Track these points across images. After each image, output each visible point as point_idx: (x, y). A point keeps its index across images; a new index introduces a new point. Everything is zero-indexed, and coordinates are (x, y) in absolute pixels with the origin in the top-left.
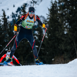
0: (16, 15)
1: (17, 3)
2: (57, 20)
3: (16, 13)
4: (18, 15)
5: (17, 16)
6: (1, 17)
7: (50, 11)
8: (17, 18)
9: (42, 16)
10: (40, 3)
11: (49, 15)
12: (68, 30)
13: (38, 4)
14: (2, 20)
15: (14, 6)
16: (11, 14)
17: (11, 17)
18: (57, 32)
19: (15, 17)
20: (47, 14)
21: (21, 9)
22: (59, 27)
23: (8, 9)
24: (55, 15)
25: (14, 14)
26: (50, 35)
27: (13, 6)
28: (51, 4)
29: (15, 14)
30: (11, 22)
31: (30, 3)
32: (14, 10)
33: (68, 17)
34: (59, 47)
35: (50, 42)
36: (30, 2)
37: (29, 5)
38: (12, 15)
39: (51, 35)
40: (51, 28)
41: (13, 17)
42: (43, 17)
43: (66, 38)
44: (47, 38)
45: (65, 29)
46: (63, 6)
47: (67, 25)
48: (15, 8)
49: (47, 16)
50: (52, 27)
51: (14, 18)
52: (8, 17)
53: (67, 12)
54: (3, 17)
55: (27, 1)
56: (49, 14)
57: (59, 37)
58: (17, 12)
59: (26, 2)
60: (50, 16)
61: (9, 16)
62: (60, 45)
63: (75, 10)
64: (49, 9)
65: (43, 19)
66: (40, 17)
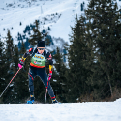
0: (24, 36)
1: (25, 19)
2: (84, 43)
3: (24, 34)
4: (26, 37)
5: (24, 38)
6: (5, 39)
7: (74, 31)
8: (25, 41)
9: (59, 39)
10: (57, 20)
11: (72, 37)
12: (100, 57)
13: (55, 22)
14: (6, 43)
15: (21, 24)
16: (17, 35)
17: (17, 39)
18: (84, 60)
19: (22, 39)
20: (69, 35)
21: (31, 28)
22: (86, 53)
23: (12, 28)
24: (81, 37)
25: (20, 35)
26: (73, 64)
27: (19, 24)
29: (22, 35)
31: (44, 20)
32: (21, 29)
33: (100, 39)
34: (86, 82)
35: (73, 74)
36: (43, 18)
37: (41, 23)
38: (17, 37)
39: (75, 65)
40: (76, 55)
41: (19, 39)
42: (62, 40)
43: (96, 69)
44: (69, 68)
45: (95, 57)
48: (21, 26)
50: (76, 53)
51: (21, 41)
53: (98, 33)
54: (8, 39)
55: (39, 17)
56: (72, 35)
57: (87, 68)
58: (25, 32)
59: (37, 19)
60: (74, 38)
61: (14, 38)
62: (87, 78)
63: (109, 29)
64: (72, 28)
65: (61, 42)
66: (57, 40)
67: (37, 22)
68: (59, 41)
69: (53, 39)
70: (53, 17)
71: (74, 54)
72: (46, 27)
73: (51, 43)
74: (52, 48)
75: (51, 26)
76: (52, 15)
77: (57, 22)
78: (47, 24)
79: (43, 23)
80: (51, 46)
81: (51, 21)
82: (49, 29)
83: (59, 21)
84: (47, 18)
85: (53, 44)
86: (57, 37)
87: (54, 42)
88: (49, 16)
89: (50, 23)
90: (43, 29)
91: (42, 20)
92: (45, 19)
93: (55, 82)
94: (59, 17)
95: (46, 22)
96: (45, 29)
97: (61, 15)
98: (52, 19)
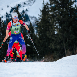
0: (10, 15)
1: (11, 3)
2: (48, 20)
3: (10, 13)
5: (10, 16)
7: (42, 12)
9: (34, 17)
10: (32, 4)
11: (41, 16)
12: (59, 30)
15: (8, 7)
16: (5, 14)
17: (5, 16)
18: (48, 32)
19: (9, 17)
20: (39, 15)
22: (50, 27)
23: (2, 9)
24: (47, 16)
25: (8, 14)
26: (41, 34)
27: (7, 6)
28: (43, 5)
29: (9, 14)
30: (5, 21)
31: (23, 4)
32: (8, 10)
33: (59, 18)
34: (49, 46)
35: (41, 41)
36: (23, 3)
37: (22, 6)
38: (6, 15)
39: (42, 35)
40: (43, 29)
41: (6, 17)
42: (36, 18)
43: (56, 38)
44: (39, 37)
45: (56, 30)
46: (54, 7)
47: (58, 26)
48: (8, 8)
49: (39, 16)
50: (43, 27)
51: (8, 18)
52: (2, 17)
53: (57, 14)
55: (21, 2)
57: (50, 37)
59: (19, 3)
60: (42, 16)
61: (3, 15)
62: (50, 44)
63: (65, 11)
64: (41, 10)
65: (35, 19)
66: (32, 18)
67: (19, 5)
68: (33, 19)
69: (30, 17)
70: (29, 2)
71: (41, 28)
72: (25, 9)
73: (28, 20)
74: (29, 23)
75: (29, 8)
76: (29, 1)
77: (33, 6)
78: (26, 7)
79: (23, 6)
80: (28, 21)
81: (29, 5)
82: (27, 10)
83: (34, 5)
84: (26, 3)
85: (29, 20)
86: (32, 16)
87: (30, 19)
88: (27, 1)
89: (28, 6)
90: (23, 10)
91: (22, 4)
92: (25, 4)
93: (28, 46)
94: (34, 2)
95: (25, 5)
96: (24, 10)
97: (35, 1)
98: (29, 4)
